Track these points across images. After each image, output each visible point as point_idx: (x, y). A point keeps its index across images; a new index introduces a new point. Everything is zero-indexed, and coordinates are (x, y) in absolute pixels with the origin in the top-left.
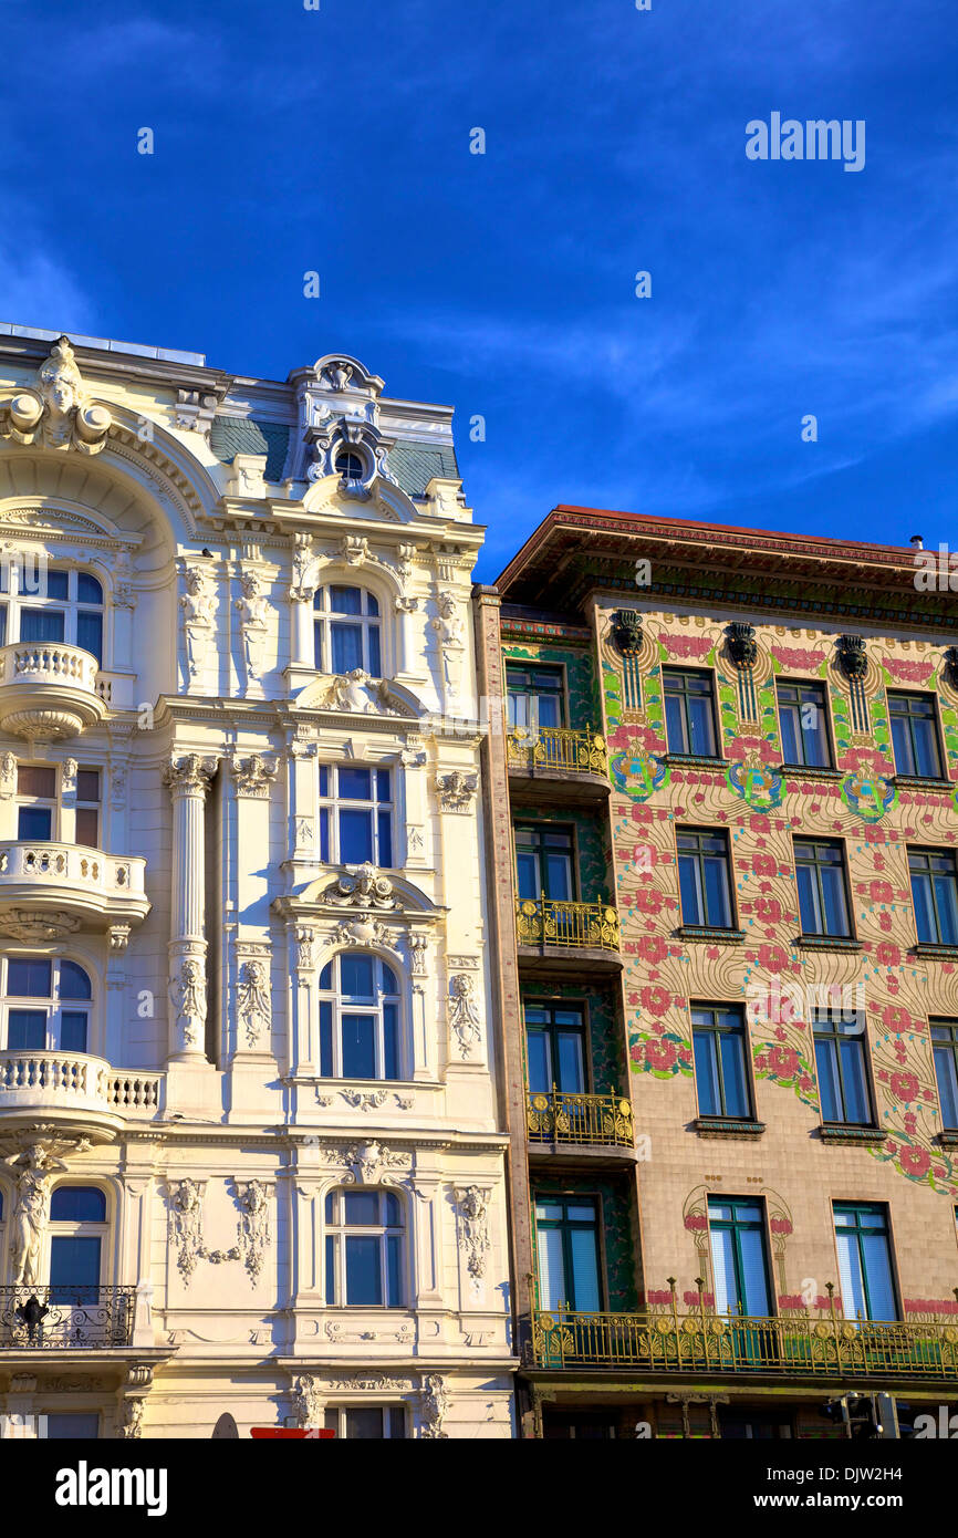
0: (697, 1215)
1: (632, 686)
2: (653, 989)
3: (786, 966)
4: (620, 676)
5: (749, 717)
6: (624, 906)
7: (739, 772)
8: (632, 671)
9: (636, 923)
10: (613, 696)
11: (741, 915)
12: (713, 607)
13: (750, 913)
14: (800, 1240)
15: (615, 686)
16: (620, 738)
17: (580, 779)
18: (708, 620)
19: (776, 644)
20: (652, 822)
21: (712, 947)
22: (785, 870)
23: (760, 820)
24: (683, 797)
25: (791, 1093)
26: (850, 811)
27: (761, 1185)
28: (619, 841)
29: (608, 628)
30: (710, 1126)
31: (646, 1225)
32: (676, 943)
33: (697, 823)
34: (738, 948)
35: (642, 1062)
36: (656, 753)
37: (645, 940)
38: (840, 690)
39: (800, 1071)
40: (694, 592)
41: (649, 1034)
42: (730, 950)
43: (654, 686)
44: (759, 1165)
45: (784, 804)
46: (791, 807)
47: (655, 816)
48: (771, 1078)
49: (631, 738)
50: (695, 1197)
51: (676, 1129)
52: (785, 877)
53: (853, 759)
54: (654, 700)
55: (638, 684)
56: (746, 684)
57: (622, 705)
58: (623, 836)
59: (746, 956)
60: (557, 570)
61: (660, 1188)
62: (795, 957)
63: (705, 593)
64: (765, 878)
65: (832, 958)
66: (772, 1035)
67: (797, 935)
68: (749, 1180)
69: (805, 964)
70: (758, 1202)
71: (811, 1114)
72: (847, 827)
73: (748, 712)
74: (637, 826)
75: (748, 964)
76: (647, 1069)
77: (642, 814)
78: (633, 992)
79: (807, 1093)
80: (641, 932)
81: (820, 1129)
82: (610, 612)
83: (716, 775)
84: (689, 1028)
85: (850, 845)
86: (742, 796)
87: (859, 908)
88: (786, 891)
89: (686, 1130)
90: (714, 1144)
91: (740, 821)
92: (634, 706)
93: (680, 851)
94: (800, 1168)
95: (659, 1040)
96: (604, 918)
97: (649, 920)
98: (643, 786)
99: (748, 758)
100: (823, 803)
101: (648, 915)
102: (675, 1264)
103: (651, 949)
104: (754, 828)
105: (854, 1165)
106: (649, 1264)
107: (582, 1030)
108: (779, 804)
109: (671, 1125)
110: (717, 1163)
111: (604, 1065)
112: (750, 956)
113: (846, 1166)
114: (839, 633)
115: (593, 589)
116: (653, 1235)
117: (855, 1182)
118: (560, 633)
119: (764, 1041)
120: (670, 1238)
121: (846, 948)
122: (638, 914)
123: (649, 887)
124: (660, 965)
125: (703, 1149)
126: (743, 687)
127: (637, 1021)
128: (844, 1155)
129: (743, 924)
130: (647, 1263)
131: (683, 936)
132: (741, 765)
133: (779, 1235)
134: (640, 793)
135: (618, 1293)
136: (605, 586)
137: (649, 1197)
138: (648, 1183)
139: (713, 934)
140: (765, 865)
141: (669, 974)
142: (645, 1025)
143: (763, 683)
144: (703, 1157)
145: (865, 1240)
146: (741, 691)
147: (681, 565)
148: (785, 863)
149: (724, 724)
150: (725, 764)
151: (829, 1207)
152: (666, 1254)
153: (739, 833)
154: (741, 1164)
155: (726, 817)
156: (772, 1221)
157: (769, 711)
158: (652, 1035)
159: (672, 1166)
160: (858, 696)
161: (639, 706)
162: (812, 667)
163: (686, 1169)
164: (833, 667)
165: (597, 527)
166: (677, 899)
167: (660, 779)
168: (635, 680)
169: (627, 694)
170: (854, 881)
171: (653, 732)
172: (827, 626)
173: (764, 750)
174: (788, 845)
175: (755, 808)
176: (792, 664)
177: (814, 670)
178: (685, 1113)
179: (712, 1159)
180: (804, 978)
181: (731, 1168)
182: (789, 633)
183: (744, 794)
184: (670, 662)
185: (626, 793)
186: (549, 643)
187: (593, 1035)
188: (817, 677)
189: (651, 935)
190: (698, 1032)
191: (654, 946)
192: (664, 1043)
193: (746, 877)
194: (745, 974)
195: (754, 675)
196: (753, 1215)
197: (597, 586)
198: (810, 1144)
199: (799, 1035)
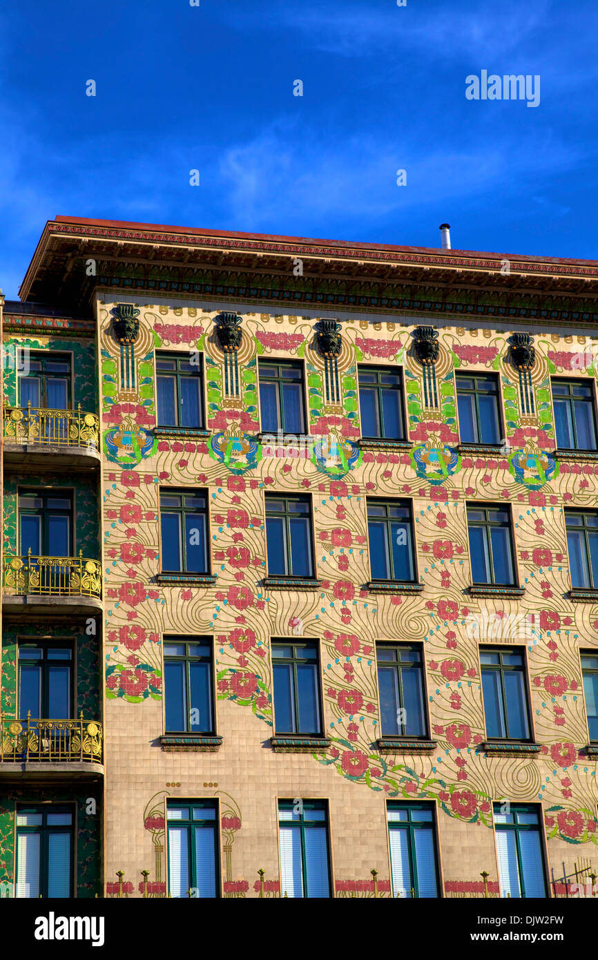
0: (156, 816)
1: (127, 369)
2: (131, 627)
3: (252, 604)
4: (117, 361)
5: (232, 393)
6: (109, 558)
7: (220, 440)
8: (128, 359)
9: (119, 572)
10: (110, 379)
11: (213, 561)
12: (204, 299)
13: (222, 559)
14: (247, 834)
15: (111, 370)
16: (114, 415)
17: (69, 452)
18: (199, 311)
19: (261, 329)
20: (139, 486)
21: (186, 590)
22: (256, 522)
23: (236, 481)
24: (168, 463)
25: (249, 711)
26: (318, 470)
27: (216, 789)
28: (108, 503)
29: (108, 320)
30: (173, 741)
31: (110, 827)
32: (154, 587)
33: (179, 485)
34: (209, 590)
35: (116, 689)
36: (146, 426)
37: (126, 586)
38: (316, 367)
39: (257, 691)
40: (186, 287)
41: (124, 666)
42: (203, 591)
43: (147, 369)
44: (215, 772)
45: (259, 467)
46: (265, 469)
47: (142, 480)
48: (231, 699)
49: (124, 415)
50: (156, 802)
51: (143, 745)
52: (255, 528)
53: (324, 426)
54: (147, 381)
55: (133, 368)
56: (231, 365)
57: (117, 387)
58: (112, 498)
59: (216, 596)
60: (66, 272)
61: (124, 795)
62: (260, 596)
63: (197, 288)
64: (238, 530)
65: (293, 595)
66: (235, 662)
67: (263, 577)
68: (205, 785)
69: (268, 600)
70: (213, 803)
71: (265, 727)
72: (314, 484)
73: (232, 389)
74: (125, 489)
75: (219, 603)
76: (120, 695)
77: (130, 478)
78: (112, 630)
79: (262, 709)
80: (123, 579)
81: (272, 739)
82: (110, 306)
83: (199, 443)
84: (161, 660)
85: (316, 499)
86: (221, 460)
87: (320, 552)
88: (256, 540)
89: (152, 746)
90: (176, 756)
91: (218, 482)
92: (128, 387)
93: (162, 509)
94: (252, 773)
95: (133, 670)
96: (84, 570)
97: (130, 569)
98: (133, 455)
99: (229, 428)
100: (294, 464)
101: (130, 565)
102: (134, 859)
103: (131, 594)
104: (231, 487)
105: (300, 769)
106: (110, 860)
107: (70, 663)
108: (254, 466)
109: (138, 742)
110: (177, 772)
111: (87, 693)
112: (219, 596)
113: (293, 770)
114: (318, 317)
115: (97, 287)
116: (115, 836)
117: (300, 783)
118: (67, 326)
119: (228, 667)
120: (130, 838)
121: (306, 586)
122: (121, 564)
123: (132, 541)
124: (139, 607)
125: (167, 761)
126: (229, 367)
127: (114, 655)
128: (291, 761)
129: (215, 569)
130: (107, 859)
131: (160, 582)
132: (222, 434)
133: (229, 831)
134: (130, 461)
135: (86, 885)
136: (106, 284)
137: (114, 803)
138: (114, 792)
139: (187, 579)
140: (238, 519)
141: (146, 614)
142: (122, 658)
143: (246, 364)
144: (166, 768)
145: (306, 831)
146: (226, 371)
147: (171, 264)
148: (256, 516)
149: (210, 400)
150: (207, 434)
151: (275, 804)
152: (126, 851)
153: (217, 493)
154: (199, 772)
155: (206, 479)
156: (223, 819)
157: (250, 387)
158: (128, 666)
159: (136, 776)
160: (332, 372)
161: (133, 387)
162: (292, 348)
163: (150, 780)
164: (311, 347)
165: (89, 235)
166: (158, 550)
167: (148, 449)
168: (130, 365)
169: (123, 377)
170: (318, 530)
171: (145, 409)
172: (305, 311)
173: (244, 421)
174: (260, 501)
175: (233, 471)
176: (275, 347)
177: (293, 351)
178: (152, 731)
179: (174, 769)
180: (267, 613)
181: (190, 776)
182: (272, 320)
183: (223, 459)
184: (164, 348)
185: (117, 462)
186: (58, 335)
187: (79, 668)
188: (296, 357)
189: (132, 582)
190: (169, 662)
191: (134, 591)
192: (137, 673)
193: (221, 530)
194: (214, 611)
195: (238, 357)
196: (208, 815)
197: (99, 285)
198: (262, 751)
199: (259, 662)
